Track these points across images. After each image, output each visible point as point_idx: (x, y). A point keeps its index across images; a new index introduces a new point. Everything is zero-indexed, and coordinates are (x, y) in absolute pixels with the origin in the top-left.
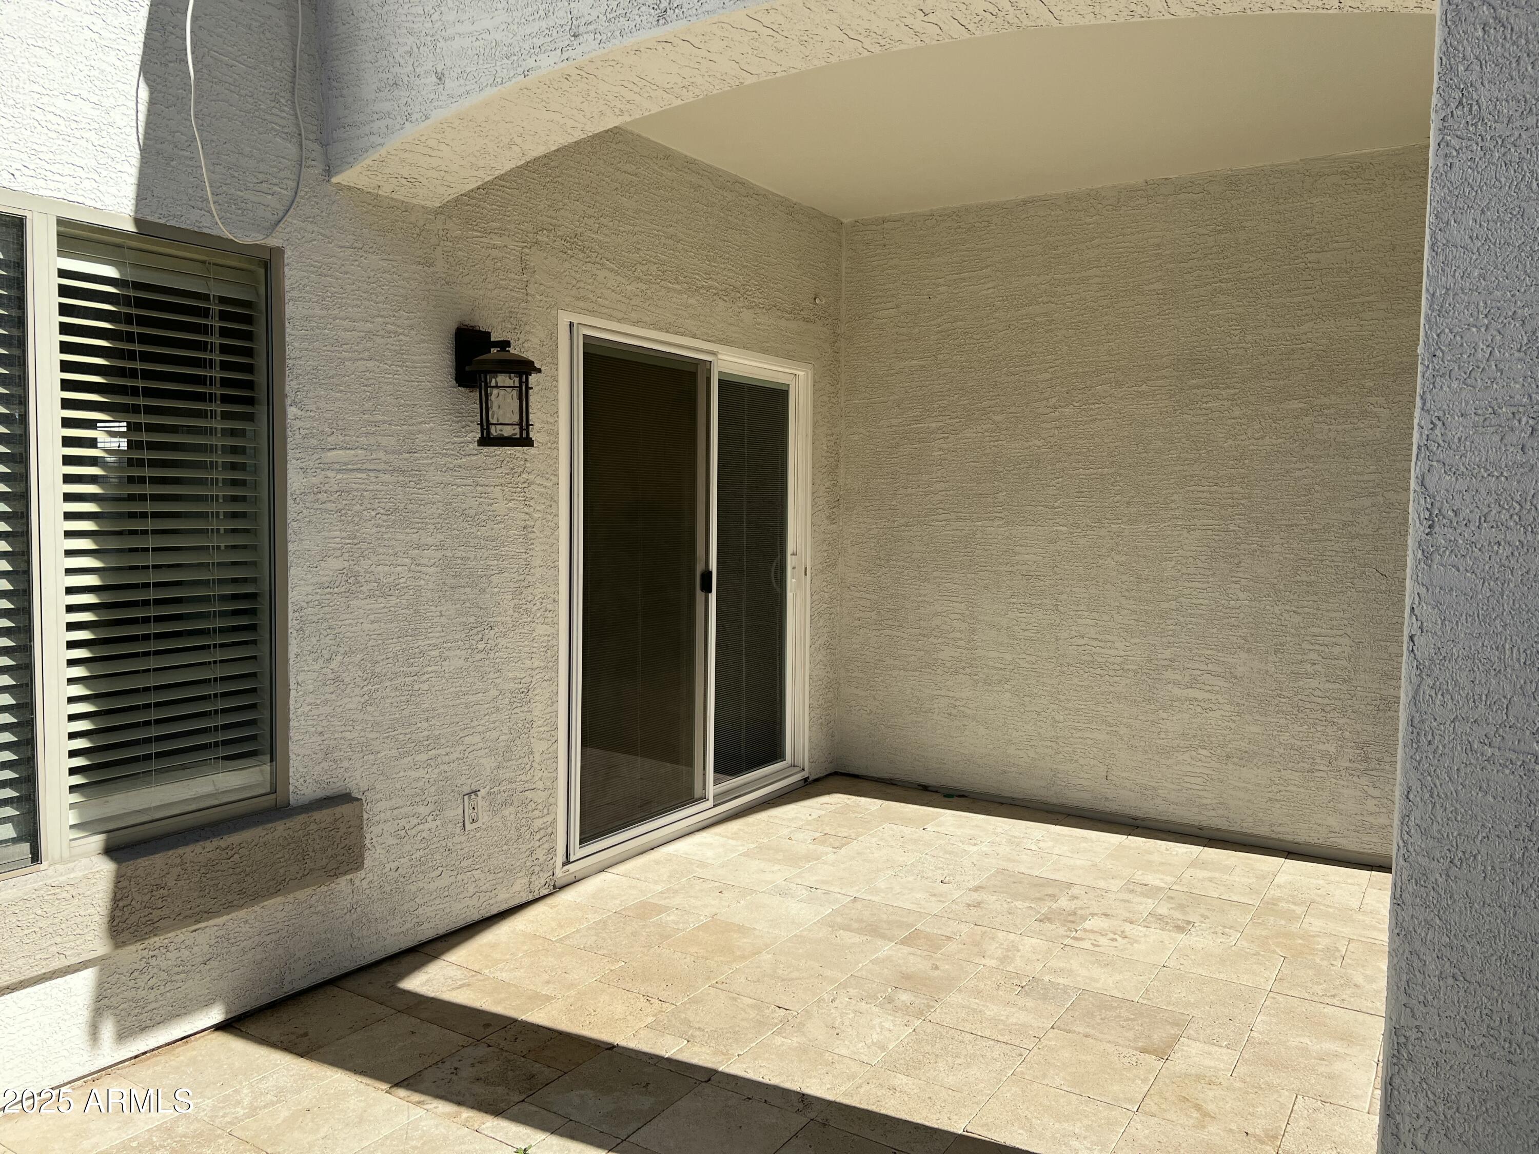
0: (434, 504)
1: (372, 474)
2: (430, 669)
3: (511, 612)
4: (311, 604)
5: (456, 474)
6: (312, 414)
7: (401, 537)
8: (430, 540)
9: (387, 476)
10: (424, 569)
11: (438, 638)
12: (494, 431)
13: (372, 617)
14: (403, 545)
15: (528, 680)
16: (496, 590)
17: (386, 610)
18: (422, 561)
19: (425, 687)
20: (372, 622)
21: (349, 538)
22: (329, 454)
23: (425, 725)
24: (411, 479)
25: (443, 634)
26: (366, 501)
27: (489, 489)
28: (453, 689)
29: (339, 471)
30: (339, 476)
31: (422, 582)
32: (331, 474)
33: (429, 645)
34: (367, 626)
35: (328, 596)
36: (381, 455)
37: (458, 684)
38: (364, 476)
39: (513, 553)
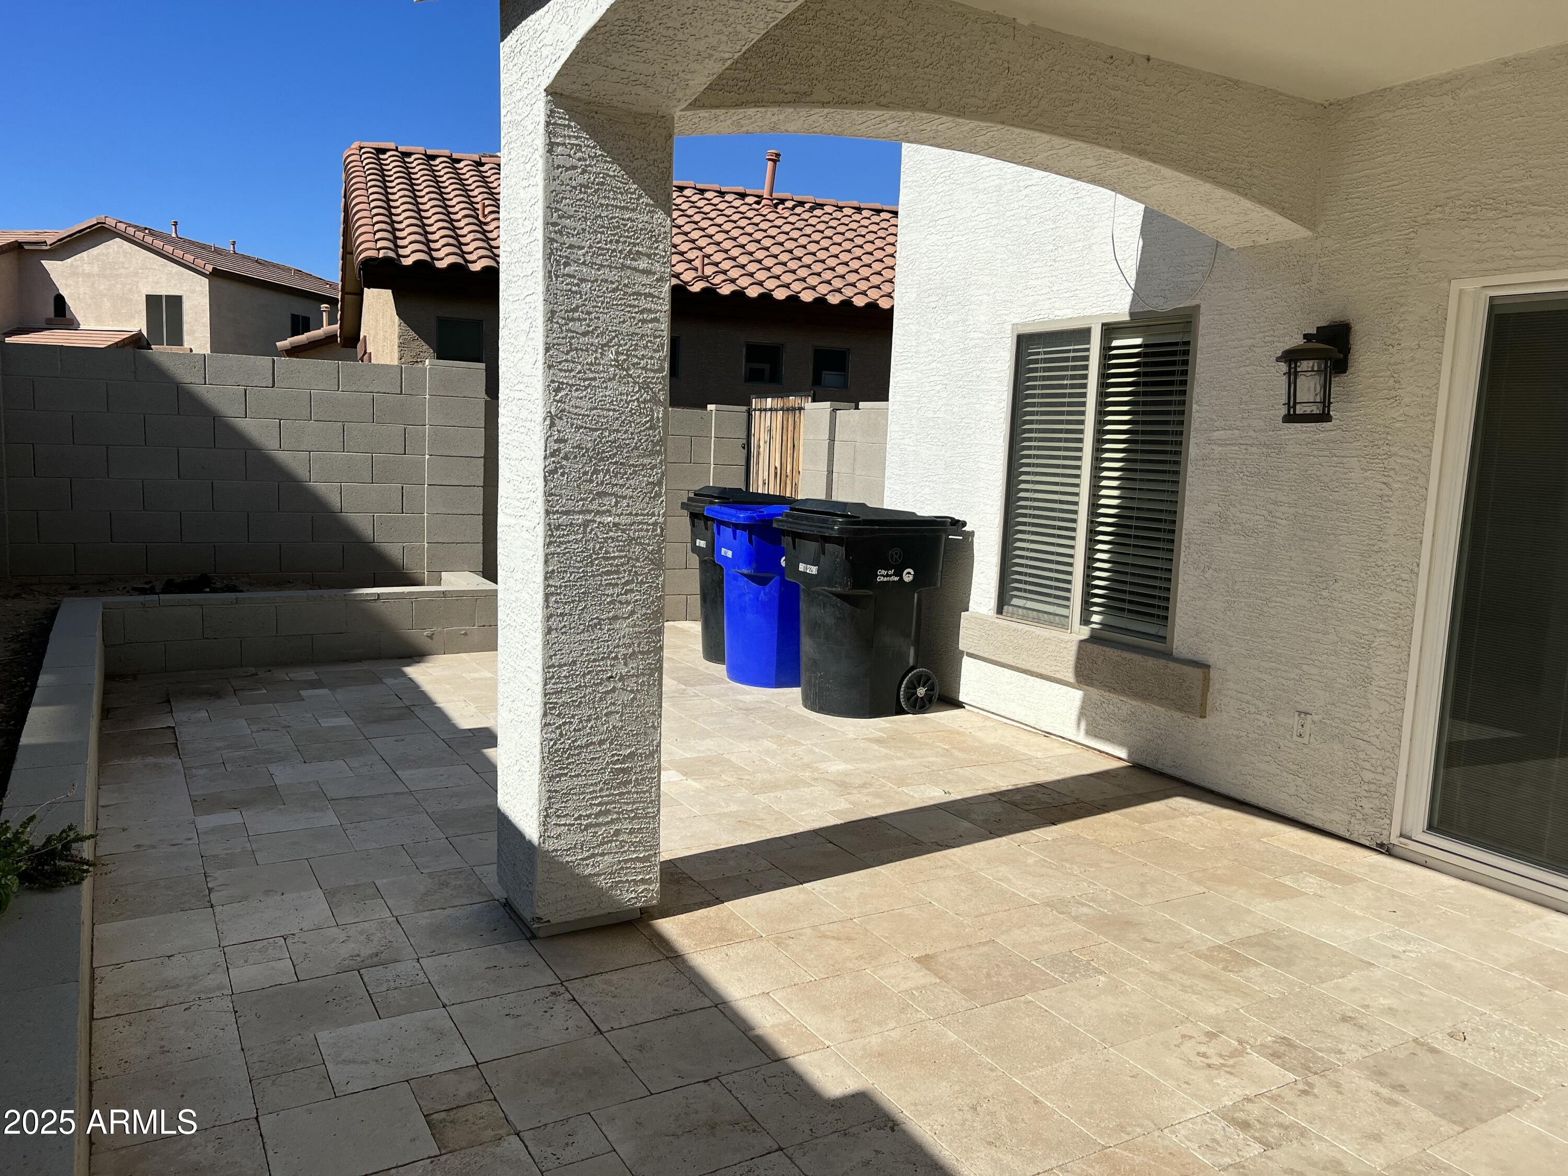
0: (1291, 470)
1: (1242, 447)
2: (1278, 599)
3: (1357, 571)
4: (1196, 532)
5: (1314, 446)
6: (1206, 408)
7: (1262, 494)
8: (1284, 499)
9: (1253, 449)
10: (1279, 521)
11: (1286, 577)
12: (1300, 410)
13: (1236, 549)
14: (1262, 500)
15: (1371, 637)
16: (1344, 549)
17: (1246, 546)
18: (1278, 514)
19: (1273, 612)
20: (1235, 553)
21: (1223, 491)
22: (1215, 434)
23: (1270, 641)
24: (1273, 450)
25: (1291, 575)
26: (1237, 466)
27: (1345, 460)
28: (1295, 622)
29: (1220, 445)
30: (1220, 449)
31: (1276, 530)
32: (1215, 447)
33: (1279, 581)
34: (1232, 555)
35: (1207, 529)
36: (1252, 433)
37: (1301, 619)
38: (1237, 448)
39: (1365, 519)
